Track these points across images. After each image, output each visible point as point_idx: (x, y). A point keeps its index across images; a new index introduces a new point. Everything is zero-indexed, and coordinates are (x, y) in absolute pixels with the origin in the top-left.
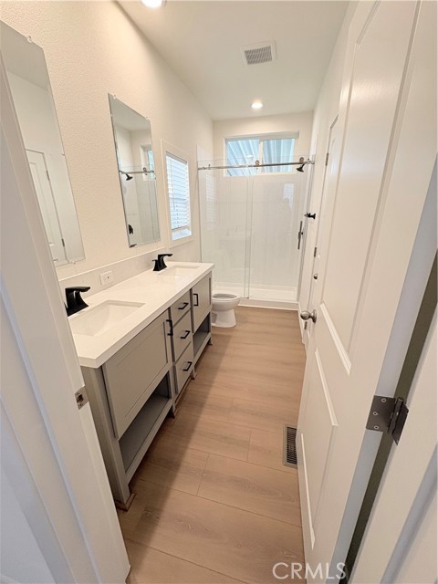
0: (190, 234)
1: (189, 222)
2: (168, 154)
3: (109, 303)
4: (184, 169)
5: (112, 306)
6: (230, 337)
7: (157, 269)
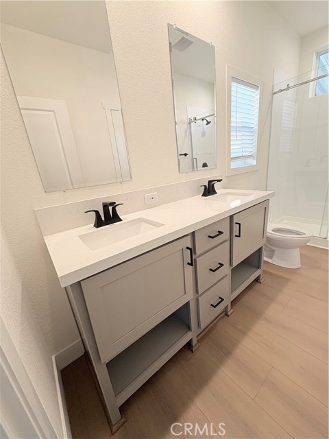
0: (255, 163)
1: (255, 151)
2: (234, 79)
3: (140, 220)
4: (255, 95)
5: (143, 223)
6: (288, 280)
7: (205, 194)
